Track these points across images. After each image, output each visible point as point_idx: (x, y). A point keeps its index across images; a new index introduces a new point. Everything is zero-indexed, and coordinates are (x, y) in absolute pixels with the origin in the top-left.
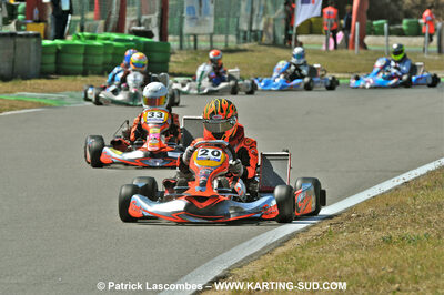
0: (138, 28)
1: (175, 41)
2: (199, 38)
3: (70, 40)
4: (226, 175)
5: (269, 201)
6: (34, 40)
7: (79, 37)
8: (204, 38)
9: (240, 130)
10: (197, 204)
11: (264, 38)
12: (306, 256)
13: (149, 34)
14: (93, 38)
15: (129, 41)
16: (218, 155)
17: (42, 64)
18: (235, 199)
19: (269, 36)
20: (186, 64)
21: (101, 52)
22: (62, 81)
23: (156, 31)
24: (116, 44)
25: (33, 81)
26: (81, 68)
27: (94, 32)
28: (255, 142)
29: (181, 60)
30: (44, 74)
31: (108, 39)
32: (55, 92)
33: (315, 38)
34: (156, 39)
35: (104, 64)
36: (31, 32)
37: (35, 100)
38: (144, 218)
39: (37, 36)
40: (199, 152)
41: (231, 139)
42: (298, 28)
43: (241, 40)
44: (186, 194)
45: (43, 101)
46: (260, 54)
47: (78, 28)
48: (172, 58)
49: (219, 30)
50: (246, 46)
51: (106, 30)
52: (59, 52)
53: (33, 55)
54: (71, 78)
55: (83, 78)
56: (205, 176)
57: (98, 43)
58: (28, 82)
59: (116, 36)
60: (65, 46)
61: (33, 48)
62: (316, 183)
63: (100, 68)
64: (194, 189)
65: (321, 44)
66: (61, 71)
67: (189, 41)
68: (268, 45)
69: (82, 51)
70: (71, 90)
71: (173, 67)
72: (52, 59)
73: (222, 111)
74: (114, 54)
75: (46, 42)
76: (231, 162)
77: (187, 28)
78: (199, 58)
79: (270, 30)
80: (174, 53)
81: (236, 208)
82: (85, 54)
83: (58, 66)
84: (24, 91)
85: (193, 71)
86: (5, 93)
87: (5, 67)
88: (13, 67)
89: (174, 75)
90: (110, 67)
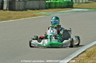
1: (74, 1)
3: (52, 1)
6: (44, 1)
7: (54, 0)
14: (57, 1)
15: (64, 1)
17: (46, 6)
21: (59, 3)
22: (50, 10)
24: (62, 2)
26: (54, 7)
29: (76, 5)
30: (46, 8)
32: (49, 12)
34: (70, 0)
35: (59, 6)
37: (44, 14)
43: (89, 0)
45: (46, 14)
52: (49, 4)
53: (44, 4)
54: (52, 9)
55: (55, 9)
58: (43, 10)
59: (62, 0)
63: (58, 7)
67: (78, 1)
68: (95, 1)
69: (54, 3)
70: (52, 12)
71: (74, 6)
74: (61, 4)
75: (47, 2)
78: (80, 4)
83: (49, 7)
84: (42, 12)
85: (78, 7)
86: (38, 12)
87: (38, 7)
88: (40, 7)
89: (74, 8)
90: (60, 7)
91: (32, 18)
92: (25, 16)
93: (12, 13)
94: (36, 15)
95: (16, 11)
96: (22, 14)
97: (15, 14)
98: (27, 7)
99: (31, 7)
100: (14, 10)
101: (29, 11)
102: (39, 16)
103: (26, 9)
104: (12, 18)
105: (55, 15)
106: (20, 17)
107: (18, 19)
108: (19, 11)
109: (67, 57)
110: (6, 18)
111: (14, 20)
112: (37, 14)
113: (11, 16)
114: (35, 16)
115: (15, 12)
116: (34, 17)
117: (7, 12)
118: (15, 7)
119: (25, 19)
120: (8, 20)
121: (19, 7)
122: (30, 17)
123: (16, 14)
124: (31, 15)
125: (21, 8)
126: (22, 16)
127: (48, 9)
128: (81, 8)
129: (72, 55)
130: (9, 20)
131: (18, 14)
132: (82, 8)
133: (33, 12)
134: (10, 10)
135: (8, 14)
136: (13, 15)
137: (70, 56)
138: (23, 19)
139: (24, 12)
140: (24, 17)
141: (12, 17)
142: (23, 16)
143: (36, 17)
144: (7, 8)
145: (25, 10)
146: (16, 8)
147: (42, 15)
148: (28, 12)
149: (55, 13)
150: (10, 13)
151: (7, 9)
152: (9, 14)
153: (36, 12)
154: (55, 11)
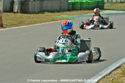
3: (76, 0)
17: (69, 7)
21: (85, 4)
22: (74, 12)
24: (89, 1)
26: (79, 8)
29: (108, 5)
30: (69, 10)
32: (72, 15)
37: (67, 18)
45: (69, 18)
52: (73, 4)
54: (76, 11)
55: (80, 11)
57: (84, 1)
58: (65, 13)
60: (75, 2)
61: (66, 3)
63: (85, 8)
70: (77, 15)
71: (105, 7)
72: (71, 6)
74: (88, 4)
75: (70, 1)
78: (113, 5)
82: (80, 4)
83: (73, 8)
84: (63, 15)
85: (111, 8)
86: (59, 15)
87: (58, 8)
88: (60, 8)
89: (106, 10)
90: (88, 8)
91: (50, 23)
92: (42, 20)
93: (25, 17)
94: (55, 19)
95: (30, 13)
96: (37, 17)
97: (28, 18)
98: (44, 8)
99: (49, 9)
100: (27, 13)
101: (46, 13)
102: (60, 20)
103: (42, 11)
104: (24, 24)
105: (81, 18)
106: (35, 21)
107: (33, 24)
108: (33, 14)
109: (96, 74)
110: (17, 23)
111: (28, 25)
112: (57, 18)
113: (23, 20)
115: (28, 15)
116: (54, 22)
117: (18, 15)
118: (28, 8)
119: (42, 24)
120: (19, 26)
121: (34, 8)
122: (47, 22)
123: (30, 18)
124: (50, 20)
125: (36, 10)
126: (37, 21)
127: (72, 11)
128: (114, 9)
129: (103, 71)
130: (21, 26)
131: (33, 18)
132: (116, 9)
133: (51, 15)
134: (22, 12)
135: (19, 17)
136: (26, 18)
137: (100, 73)
138: (39, 24)
139: (40, 15)
140: (40, 22)
141: (24, 22)
142: (39, 20)
143: (56, 22)
144: (18, 9)
145: (41, 13)
146: (30, 10)
147: (63, 19)
148: (46, 15)
149: (80, 16)
150: (23, 16)
151: (19, 11)
152: (21, 18)
153: (56, 15)
154: (81, 13)
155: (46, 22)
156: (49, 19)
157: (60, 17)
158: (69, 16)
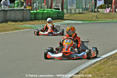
0: (56, 8)
1: (65, 11)
2: (72, 10)
3: (38, 11)
4: (72, 47)
5: (84, 53)
6: (29, 11)
7: (40, 10)
8: (73, 10)
9: (76, 34)
10: (65, 54)
11: (89, 10)
12: (100, 67)
13: (59, 9)
14: (44, 10)
15: (53, 11)
16: (70, 41)
17: (31, 17)
18: (75, 53)
19: (90, 9)
20: (68, 17)
21: (46, 14)
22: (36, 22)
23: (60, 8)
24: (50, 12)
25: (28, 22)
26: (41, 18)
27: (44, 8)
28: (80, 38)
29: (67, 16)
30: (31, 20)
31: (48, 10)
32: (34, 25)
33: (103, 10)
34: (60, 10)
36: (28, 9)
38: (51, 58)
39: (29, 10)
40: (65, 41)
41: (74, 37)
42: (98, 7)
43: (83, 10)
44: (62, 52)
45: (31, 27)
46: (88, 14)
47: (40, 8)
48: (65, 15)
49: (77, 8)
50: (84, 12)
51: (47, 8)
52: (35, 14)
53: (28, 15)
54: (38, 21)
55: (42, 21)
56: (67, 47)
57: (45, 12)
58: (27, 22)
59: (50, 10)
60: (37, 13)
61: (28, 13)
62: (96, 49)
63: (46, 18)
64: (65, 50)
65: (105, 11)
66: (36, 19)
67: (69, 11)
68: (90, 12)
69: (41, 14)
70: (38, 24)
71: (65, 18)
72: (33, 16)
73: (72, 29)
74: (49, 15)
75: (32, 12)
76: (74, 43)
77: (69, 8)
78: (72, 15)
79: (91, 8)
80: (65, 14)
81: (76, 55)
82: (42, 15)
84: (26, 24)
85: (70, 19)
86: (21, 25)
87: (21, 18)
88: (23, 18)
89: (65, 20)
91: (13, 31)
92: (5, 29)
98: (7, 18)
99: (13, 18)
101: (9, 23)
112: (20, 27)
114: (18, 29)
116: (16, 31)
119: (5, 33)
133: (14, 24)
138: (3, 33)
139: (4, 24)
140: (4, 31)
142: (2, 29)
143: (19, 31)
145: (5, 22)
147: (26, 28)
148: (9, 25)
149: (42, 25)
153: (19, 25)
154: (42, 23)
155: (9, 30)
156: (12, 28)
157: (23, 26)
158: (32, 25)
